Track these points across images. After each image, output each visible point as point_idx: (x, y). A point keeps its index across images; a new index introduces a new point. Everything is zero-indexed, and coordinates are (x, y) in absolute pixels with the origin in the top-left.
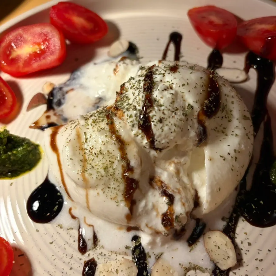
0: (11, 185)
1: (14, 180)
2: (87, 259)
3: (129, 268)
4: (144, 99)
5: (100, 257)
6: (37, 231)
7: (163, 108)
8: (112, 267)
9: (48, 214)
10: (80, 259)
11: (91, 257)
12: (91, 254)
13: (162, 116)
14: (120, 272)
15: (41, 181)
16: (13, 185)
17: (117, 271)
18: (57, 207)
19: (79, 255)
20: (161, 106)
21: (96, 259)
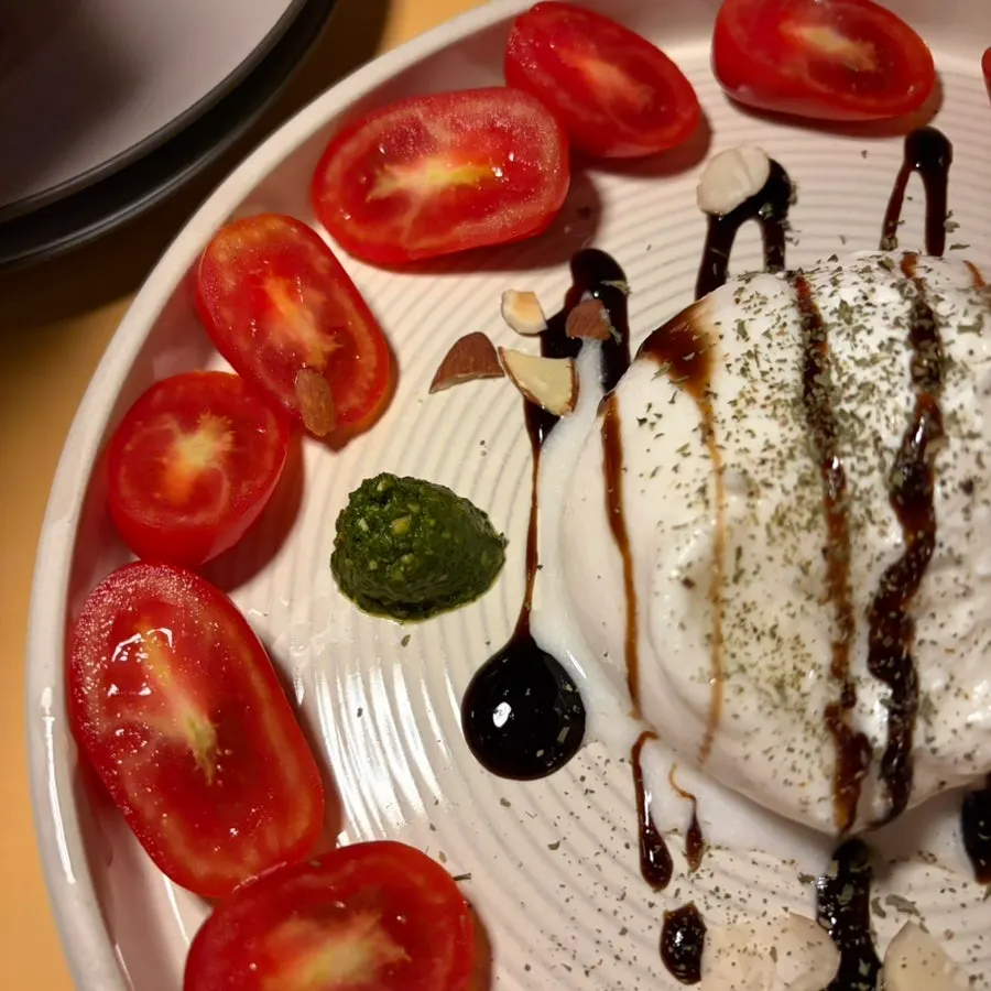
0: (405, 642)
1: (411, 628)
2: (673, 907)
3: (810, 945)
4: (910, 409)
5: (712, 901)
6: (505, 803)
7: (977, 445)
8: (756, 939)
9: (540, 753)
10: (651, 905)
11: (685, 900)
12: (682, 890)
13: (975, 471)
14: (781, 955)
15: (501, 638)
16: (411, 641)
17: (773, 952)
18: (565, 732)
19: (641, 890)
20: (973, 436)
21: (701, 909)
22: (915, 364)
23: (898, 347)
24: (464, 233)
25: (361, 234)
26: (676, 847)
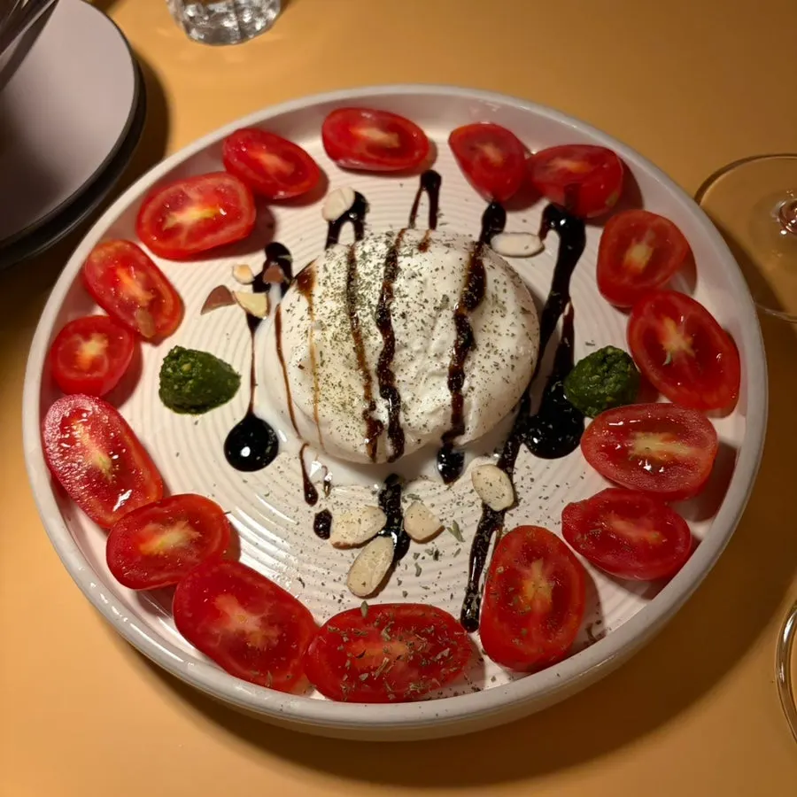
0: (196, 423)
1: (199, 417)
2: (318, 511)
3: (375, 516)
4: (380, 288)
5: (335, 507)
6: (245, 481)
8: (353, 517)
9: (258, 458)
10: (309, 512)
11: (323, 508)
12: (322, 504)
14: (363, 522)
15: (240, 417)
16: (199, 423)
17: (359, 521)
18: (269, 448)
19: (307, 507)
21: (330, 510)
22: (386, 271)
23: (381, 266)
24: (210, 240)
25: (162, 245)
26: (319, 488)
